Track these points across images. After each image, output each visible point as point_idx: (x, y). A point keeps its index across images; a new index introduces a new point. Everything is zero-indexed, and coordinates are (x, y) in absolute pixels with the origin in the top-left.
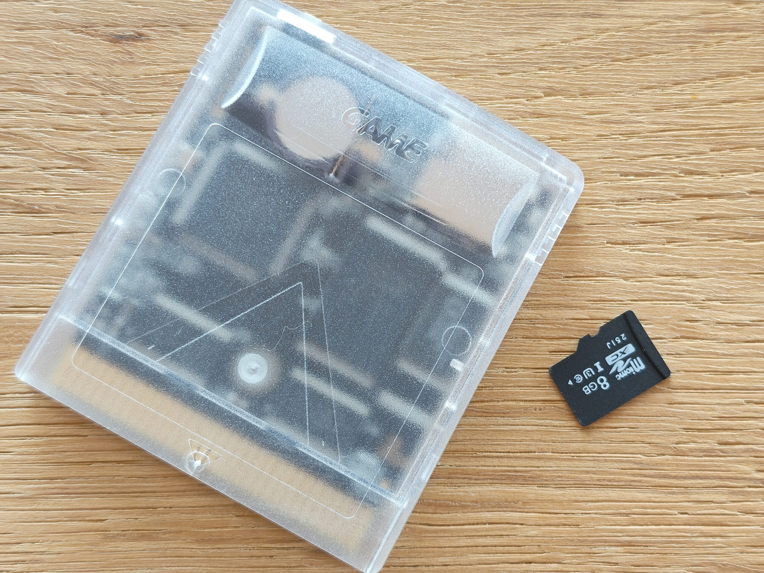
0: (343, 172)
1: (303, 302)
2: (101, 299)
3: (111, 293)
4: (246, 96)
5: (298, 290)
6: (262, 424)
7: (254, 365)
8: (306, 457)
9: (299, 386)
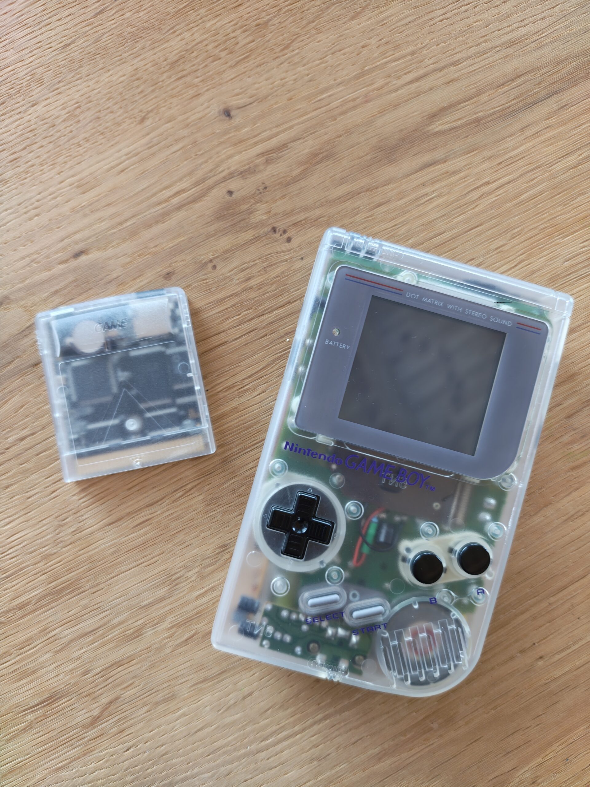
0: (109, 346)
1: (129, 393)
2: (71, 441)
3: (73, 437)
4: (62, 348)
5: (125, 392)
6: (147, 438)
7: (132, 423)
8: (168, 436)
9: (149, 419)
